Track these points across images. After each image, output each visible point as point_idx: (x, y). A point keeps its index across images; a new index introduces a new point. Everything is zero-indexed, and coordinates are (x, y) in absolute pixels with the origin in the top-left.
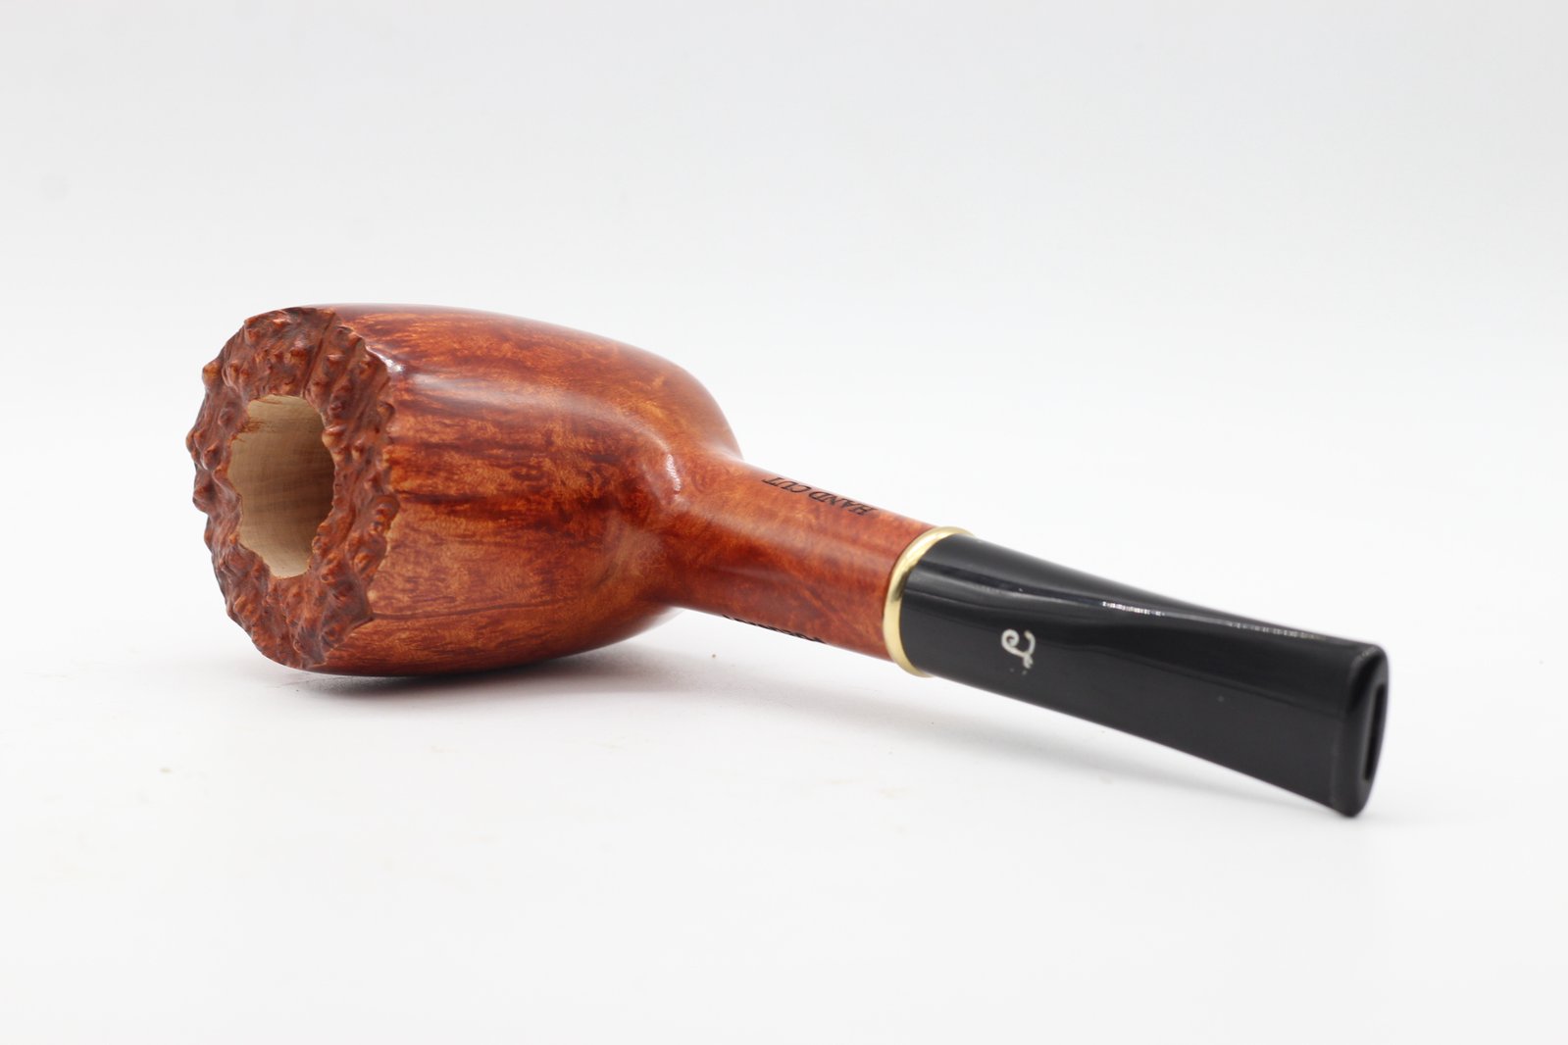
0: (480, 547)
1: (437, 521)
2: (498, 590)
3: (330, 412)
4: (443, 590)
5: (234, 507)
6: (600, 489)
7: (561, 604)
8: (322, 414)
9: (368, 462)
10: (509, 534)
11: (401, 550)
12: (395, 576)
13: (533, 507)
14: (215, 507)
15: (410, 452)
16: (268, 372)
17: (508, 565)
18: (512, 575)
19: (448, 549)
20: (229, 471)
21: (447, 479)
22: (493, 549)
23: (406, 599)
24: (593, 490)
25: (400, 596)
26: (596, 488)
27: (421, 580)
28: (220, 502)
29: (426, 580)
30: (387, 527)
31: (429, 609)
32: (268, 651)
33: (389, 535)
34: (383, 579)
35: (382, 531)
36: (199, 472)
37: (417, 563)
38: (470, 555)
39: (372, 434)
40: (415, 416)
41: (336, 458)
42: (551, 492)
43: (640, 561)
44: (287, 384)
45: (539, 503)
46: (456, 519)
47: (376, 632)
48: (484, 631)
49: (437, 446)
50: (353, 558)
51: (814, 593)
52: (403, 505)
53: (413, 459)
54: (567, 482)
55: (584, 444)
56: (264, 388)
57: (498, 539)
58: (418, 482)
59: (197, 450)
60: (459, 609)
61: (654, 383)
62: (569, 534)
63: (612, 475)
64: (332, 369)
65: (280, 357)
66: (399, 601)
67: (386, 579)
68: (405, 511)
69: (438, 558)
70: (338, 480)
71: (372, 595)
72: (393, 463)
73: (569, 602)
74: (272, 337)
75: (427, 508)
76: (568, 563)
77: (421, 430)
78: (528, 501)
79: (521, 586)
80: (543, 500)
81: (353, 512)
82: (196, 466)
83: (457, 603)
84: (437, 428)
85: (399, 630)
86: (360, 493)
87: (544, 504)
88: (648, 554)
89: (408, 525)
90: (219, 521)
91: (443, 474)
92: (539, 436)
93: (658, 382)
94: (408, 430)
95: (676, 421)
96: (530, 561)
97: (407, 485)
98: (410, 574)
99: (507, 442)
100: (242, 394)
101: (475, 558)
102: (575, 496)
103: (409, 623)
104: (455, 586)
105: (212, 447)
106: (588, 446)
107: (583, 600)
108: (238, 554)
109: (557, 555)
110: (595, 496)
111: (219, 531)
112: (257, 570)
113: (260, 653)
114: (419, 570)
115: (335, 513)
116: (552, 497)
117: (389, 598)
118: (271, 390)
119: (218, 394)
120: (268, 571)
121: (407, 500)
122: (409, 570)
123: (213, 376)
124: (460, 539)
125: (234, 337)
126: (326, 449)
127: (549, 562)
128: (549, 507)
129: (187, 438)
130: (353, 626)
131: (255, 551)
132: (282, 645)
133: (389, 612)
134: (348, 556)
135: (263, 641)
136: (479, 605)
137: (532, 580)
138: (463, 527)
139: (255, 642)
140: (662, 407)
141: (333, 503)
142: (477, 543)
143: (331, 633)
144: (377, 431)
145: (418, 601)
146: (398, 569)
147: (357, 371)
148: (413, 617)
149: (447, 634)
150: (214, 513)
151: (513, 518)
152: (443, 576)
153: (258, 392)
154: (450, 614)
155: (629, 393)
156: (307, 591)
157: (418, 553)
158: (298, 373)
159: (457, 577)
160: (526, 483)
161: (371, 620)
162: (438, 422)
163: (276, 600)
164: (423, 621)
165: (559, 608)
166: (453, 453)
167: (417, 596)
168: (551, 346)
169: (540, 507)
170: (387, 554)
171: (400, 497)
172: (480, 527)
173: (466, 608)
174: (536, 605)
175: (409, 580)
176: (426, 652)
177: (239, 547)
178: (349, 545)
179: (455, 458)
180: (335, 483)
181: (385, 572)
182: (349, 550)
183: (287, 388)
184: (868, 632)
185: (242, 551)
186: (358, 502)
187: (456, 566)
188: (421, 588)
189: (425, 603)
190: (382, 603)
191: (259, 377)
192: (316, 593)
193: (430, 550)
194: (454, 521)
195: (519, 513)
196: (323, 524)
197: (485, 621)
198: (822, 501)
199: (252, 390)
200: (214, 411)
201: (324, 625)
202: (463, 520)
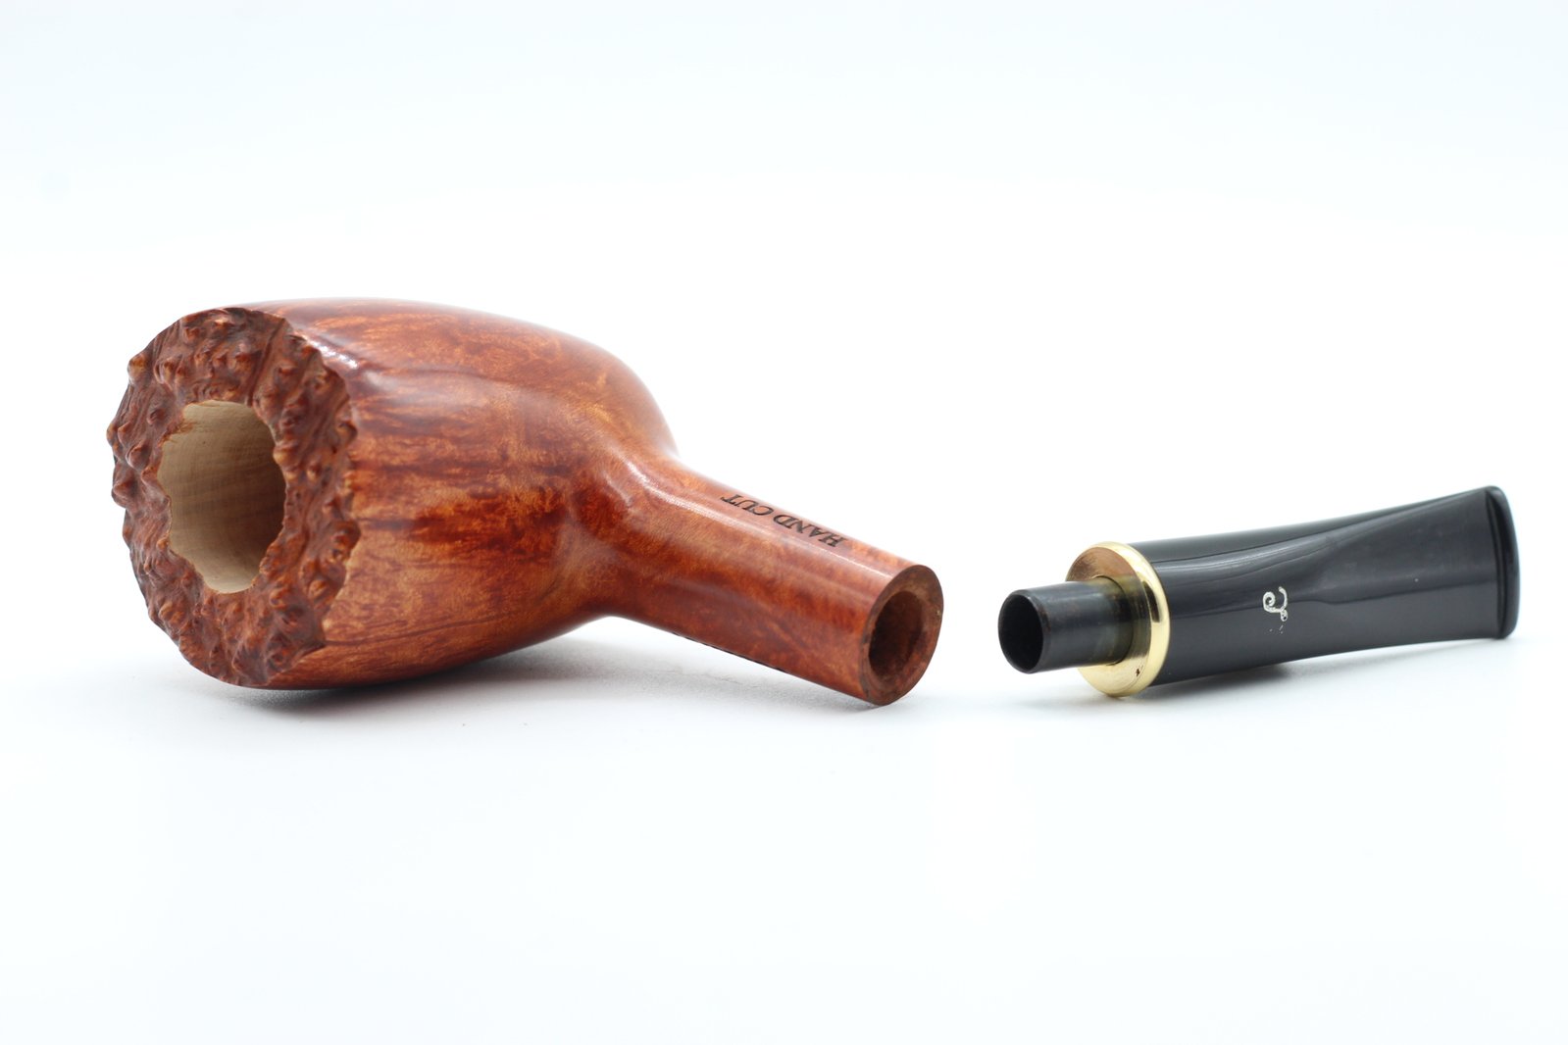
0: (435, 570)
1: (397, 547)
2: (448, 610)
3: (282, 428)
4: (397, 615)
5: (161, 509)
6: (552, 503)
7: (506, 618)
8: (270, 426)
9: (325, 484)
10: (464, 555)
11: (360, 578)
12: (353, 604)
13: (488, 526)
14: (137, 505)
15: (372, 476)
16: (209, 376)
17: (460, 586)
18: (463, 595)
19: (406, 574)
20: (159, 472)
21: (408, 503)
22: (448, 571)
23: (360, 626)
24: (545, 504)
25: (354, 623)
26: (548, 502)
27: (377, 607)
28: (143, 500)
29: (382, 606)
30: (347, 555)
31: (381, 634)
32: (197, 662)
33: (349, 564)
34: (340, 608)
35: (343, 559)
36: (118, 466)
37: (374, 591)
38: (425, 579)
39: (328, 453)
40: (376, 438)
41: (288, 476)
42: (506, 509)
43: (587, 575)
44: (230, 390)
45: (494, 521)
46: (415, 544)
47: (326, 658)
48: (429, 649)
49: (398, 468)
50: (308, 585)
51: (783, 626)
52: (364, 533)
53: (375, 483)
54: (521, 498)
55: (538, 456)
56: (204, 391)
57: (453, 561)
58: (380, 507)
59: (119, 444)
60: (409, 632)
61: (598, 382)
62: (520, 551)
63: (564, 487)
64: (284, 382)
65: (224, 360)
66: (353, 627)
67: (342, 607)
68: (365, 538)
69: (395, 584)
70: (290, 497)
71: (327, 624)
72: (355, 489)
73: (513, 615)
74: (212, 338)
75: (388, 534)
76: (517, 579)
77: (382, 453)
78: (484, 520)
79: (471, 605)
80: (498, 518)
81: (306, 535)
82: (115, 458)
83: (408, 626)
84: (398, 449)
85: (349, 655)
86: (315, 517)
87: (499, 522)
88: (597, 570)
89: (368, 553)
90: (140, 520)
91: (403, 498)
92: (495, 451)
93: (601, 380)
94: (371, 452)
95: (622, 424)
96: (481, 580)
97: (368, 512)
98: (367, 601)
99: (465, 460)
100: (176, 393)
101: (429, 581)
102: (528, 512)
103: (359, 648)
104: (408, 609)
105: (139, 446)
106: (541, 458)
107: (526, 613)
108: (167, 560)
109: (507, 572)
110: (547, 511)
111: (141, 531)
112: (187, 578)
113: (186, 663)
114: (376, 597)
115: (285, 534)
116: (507, 514)
117: (344, 626)
118: (211, 394)
119: (144, 388)
120: (201, 580)
121: (369, 528)
122: (365, 598)
123: (140, 369)
124: (418, 564)
125: (165, 332)
126: (277, 465)
127: (499, 580)
128: (503, 525)
129: (108, 431)
130: (302, 652)
131: (185, 557)
132: (214, 658)
133: (340, 639)
134: (302, 582)
135: (193, 651)
136: (428, 626)
137: (481, 599)
138: (421, 551)
139: (183, 651)
140: (608, 410)
141: (284, 523)
142: (433, 566)
143: (277, 657)
144: (335, 450)
145: (371, 627)
146: (355, 597)
147: (313, 385)
148: (364, 642)
149: (394, 654)
150: (136, 511)
151: (468, 538)
152: (397, 602)
153: (196, 393)
154: (400, 637)
155: (577, 397)
156: (249, 610)
157: (376, 580)
158: (243, 380)
159: (411, 602)
160: (483, 502)
161: (322, 646)
162: (399, 443)
163: (213, 614)
164: (373, 646)
165: (503, 622)
166: (413, 475)
167: (372, 622)
168: (500, 347)
169: (495, 525)
170: (346, 583)
171: (362, 524)
172: (436, 550)
173: (416, 630)
174: (482, 621)
175: (365, 607)
176: (370, 672)
177: (169, 553)
178: (304, 570)
179: (416, 481)
180: (286, 502)
181: (343, 601)
182: (304, 577)
183: (231, 394)
184: (841, 671)
185: (172, 557)
186: (313, 525)
187: (411, 591)
188: (376, 614)
189: (377, 629)
190: (337, 631)
191: (197, 379)
192: (261, 614)
193: (387, 577)
194: (412, 546)
195: (475, 533)
196: (272, 545)
197: (431, 640)
198: (789, 527)
199: (189, 392)
200: (141, 406)
201: (270, 648)
202: (421, 545)
